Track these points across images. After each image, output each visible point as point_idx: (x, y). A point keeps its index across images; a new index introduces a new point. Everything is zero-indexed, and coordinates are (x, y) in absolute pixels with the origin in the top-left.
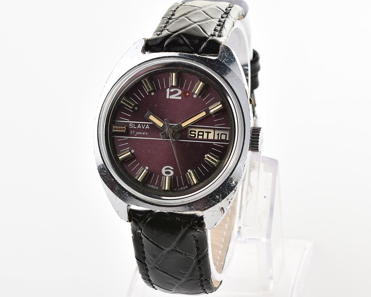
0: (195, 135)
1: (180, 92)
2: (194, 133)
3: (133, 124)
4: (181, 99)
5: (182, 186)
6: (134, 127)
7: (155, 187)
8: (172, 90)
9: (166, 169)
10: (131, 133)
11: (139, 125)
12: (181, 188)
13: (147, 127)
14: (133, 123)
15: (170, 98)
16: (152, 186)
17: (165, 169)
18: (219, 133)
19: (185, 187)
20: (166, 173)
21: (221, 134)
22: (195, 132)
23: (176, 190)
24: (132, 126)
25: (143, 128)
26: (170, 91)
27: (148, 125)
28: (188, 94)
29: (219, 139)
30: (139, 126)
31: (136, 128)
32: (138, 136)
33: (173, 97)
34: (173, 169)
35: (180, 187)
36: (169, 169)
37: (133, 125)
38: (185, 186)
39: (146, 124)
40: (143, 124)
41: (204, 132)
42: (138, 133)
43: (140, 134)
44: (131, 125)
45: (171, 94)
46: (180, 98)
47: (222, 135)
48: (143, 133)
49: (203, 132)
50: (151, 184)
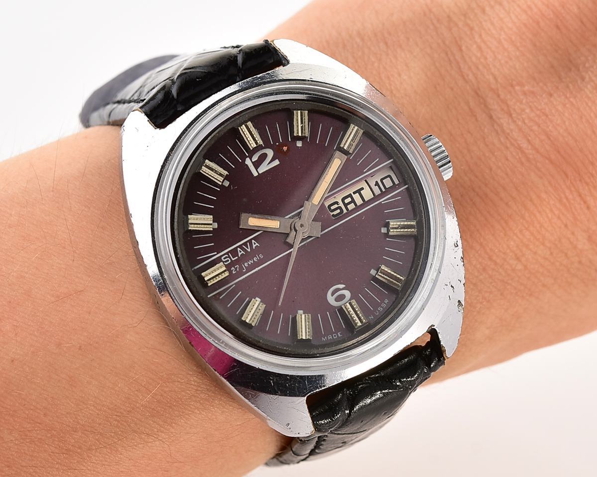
0: (340, 208)
1: (270, 153)
2: (336, 206)
3: (227, 256)
4: (279, 163)
5: (379, 305)
6: (233, 259)
7: (335, 336)
8: (255, 158)
9: (333, 294)
10: (234, 272)
11: (239, 249)
12: (379, 309)
13: (255, 244)
14: (227, 253)
15: (260, 173)
16: (330, 337)
17: (332, 296)
18: (377, 182)
19: (385, 303)
20: (338, 299)
21: (382, 180)
22: (337, 203)
23: (372, 317)
24: (228, 259)
25: (249, 250)
26: (253, 161)
27: (253, 241)
28: (285, 148)
29: (384, 190)
30: (240, 252)
31: (237, 258)
32: (249, 269)
33: (264, 168)
34: (344, 286)
35: (376, 309)
36: (338, 290)
37: (229, 255)
38: (383, 301)
39: (250, 241)
40: (245, 244)
41: (352, 194)
42: (246, 265)
43: (250, 263)
44: (224, 259)
45: (257, 165)
46: (277, 162)
47: (384, 181)
48: (255, 259)
49: (350, 196)
50: (326, 335)
